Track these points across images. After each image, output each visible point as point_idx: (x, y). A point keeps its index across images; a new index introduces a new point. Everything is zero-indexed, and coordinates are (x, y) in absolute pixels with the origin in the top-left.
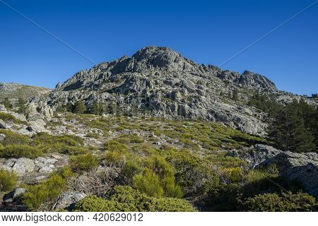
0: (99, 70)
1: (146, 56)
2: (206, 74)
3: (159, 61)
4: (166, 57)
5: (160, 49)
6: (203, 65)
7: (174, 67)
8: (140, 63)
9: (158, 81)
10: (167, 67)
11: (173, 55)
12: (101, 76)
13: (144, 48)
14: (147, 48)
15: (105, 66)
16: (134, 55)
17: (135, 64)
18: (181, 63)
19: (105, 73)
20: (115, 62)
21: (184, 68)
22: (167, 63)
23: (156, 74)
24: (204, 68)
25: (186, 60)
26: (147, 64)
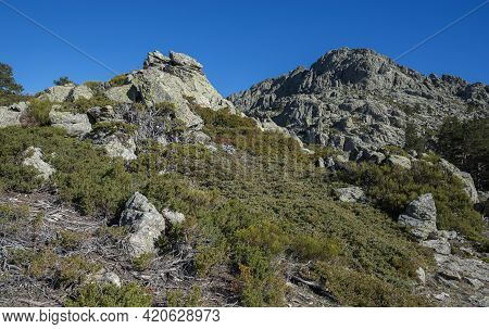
0: (259, 93)
1: (332, 66)
2: (435, 92)
3: (353, 74)
4: (364, 65)
5: (357, 52)
6: (432, 76)
7: (377, 81)
8: (320, 79)
9: (331, 105)
10: (365, 82)
11: (375, 61)
12: (260, 101)
13: (330, 52)
14: (334, 53)
15: (267, 86)
16: (314, 66)
17: (314, 81)
18: (390, 74)
19: (268, 96)
20: (284, 77)
21: (395, 82)
22: (366, 75)
23: (333, 95)
24: (434, 82)
25: (401, 68)
26: (332, 79)
